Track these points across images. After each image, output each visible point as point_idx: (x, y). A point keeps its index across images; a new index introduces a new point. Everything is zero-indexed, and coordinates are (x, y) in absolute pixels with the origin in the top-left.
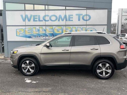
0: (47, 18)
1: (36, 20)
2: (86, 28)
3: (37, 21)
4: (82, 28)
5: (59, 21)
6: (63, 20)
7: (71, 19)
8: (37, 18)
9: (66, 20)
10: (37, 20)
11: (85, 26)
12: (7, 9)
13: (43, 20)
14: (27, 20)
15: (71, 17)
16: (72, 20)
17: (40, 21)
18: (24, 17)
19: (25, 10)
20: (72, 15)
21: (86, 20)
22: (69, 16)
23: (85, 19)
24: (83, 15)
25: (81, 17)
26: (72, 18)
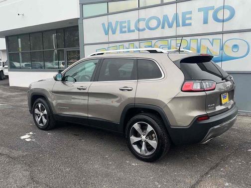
0: (142, 25)
1: (124, 30)
2: (221, 40)
3: (125, 32)
4: (211, 40)
5: (163, 27)
6: (170, 26)
7: (187, 22)
8: (125, 27)
9: (178, 25)
10: (126, 29)
11: (220, 36)
12: (85, 16)
13: (134, 29)
14: (110, 32)
15: (188, 16)
16: (190, 24)
17: (130, 31)
18: (106, 27)
19: (108, 14)
20: (190, 13)
21: (223, 21)
22: (184, 14)
23: (220, 17)
24: (215, 8)
25: (211, 13)
26: (190, 18)
